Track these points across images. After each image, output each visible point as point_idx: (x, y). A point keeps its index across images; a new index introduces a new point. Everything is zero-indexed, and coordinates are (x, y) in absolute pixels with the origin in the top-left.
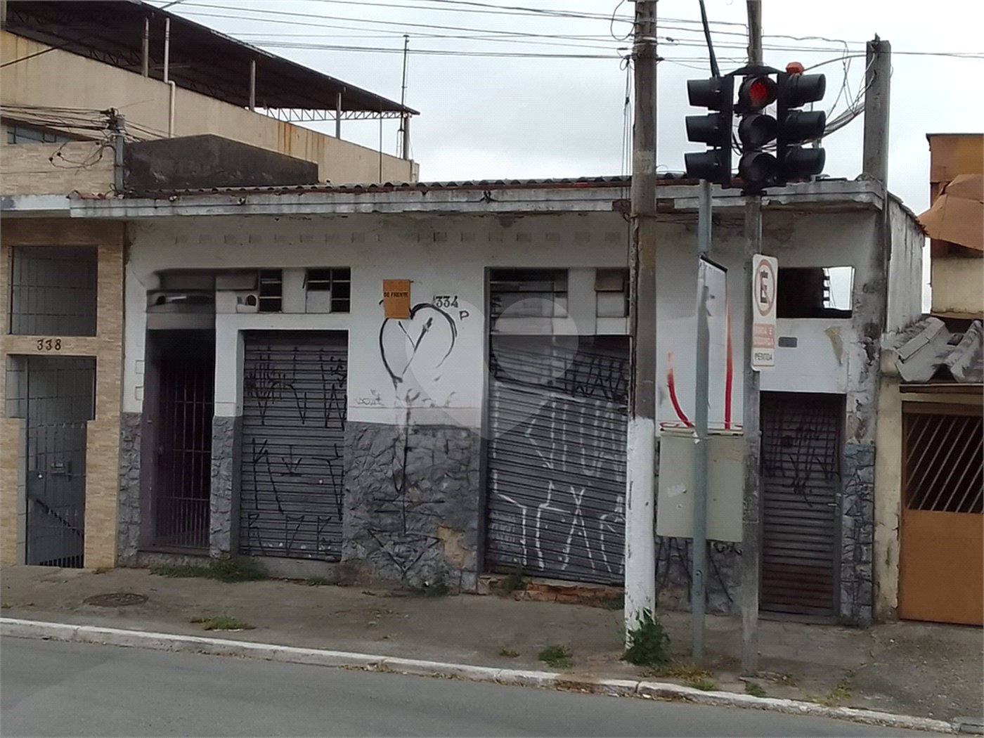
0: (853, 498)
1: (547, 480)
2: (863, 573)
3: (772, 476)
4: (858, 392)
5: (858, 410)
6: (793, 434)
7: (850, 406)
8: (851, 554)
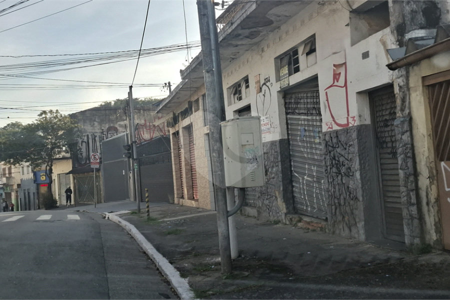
0: (402, 156)
1: (304, 163)
2: (413, 213)
3: (383, 148)
4: (399, 78)
5: (400, 91)
6: (387, 117)
7: (396, 90)
8: (405, 198)
